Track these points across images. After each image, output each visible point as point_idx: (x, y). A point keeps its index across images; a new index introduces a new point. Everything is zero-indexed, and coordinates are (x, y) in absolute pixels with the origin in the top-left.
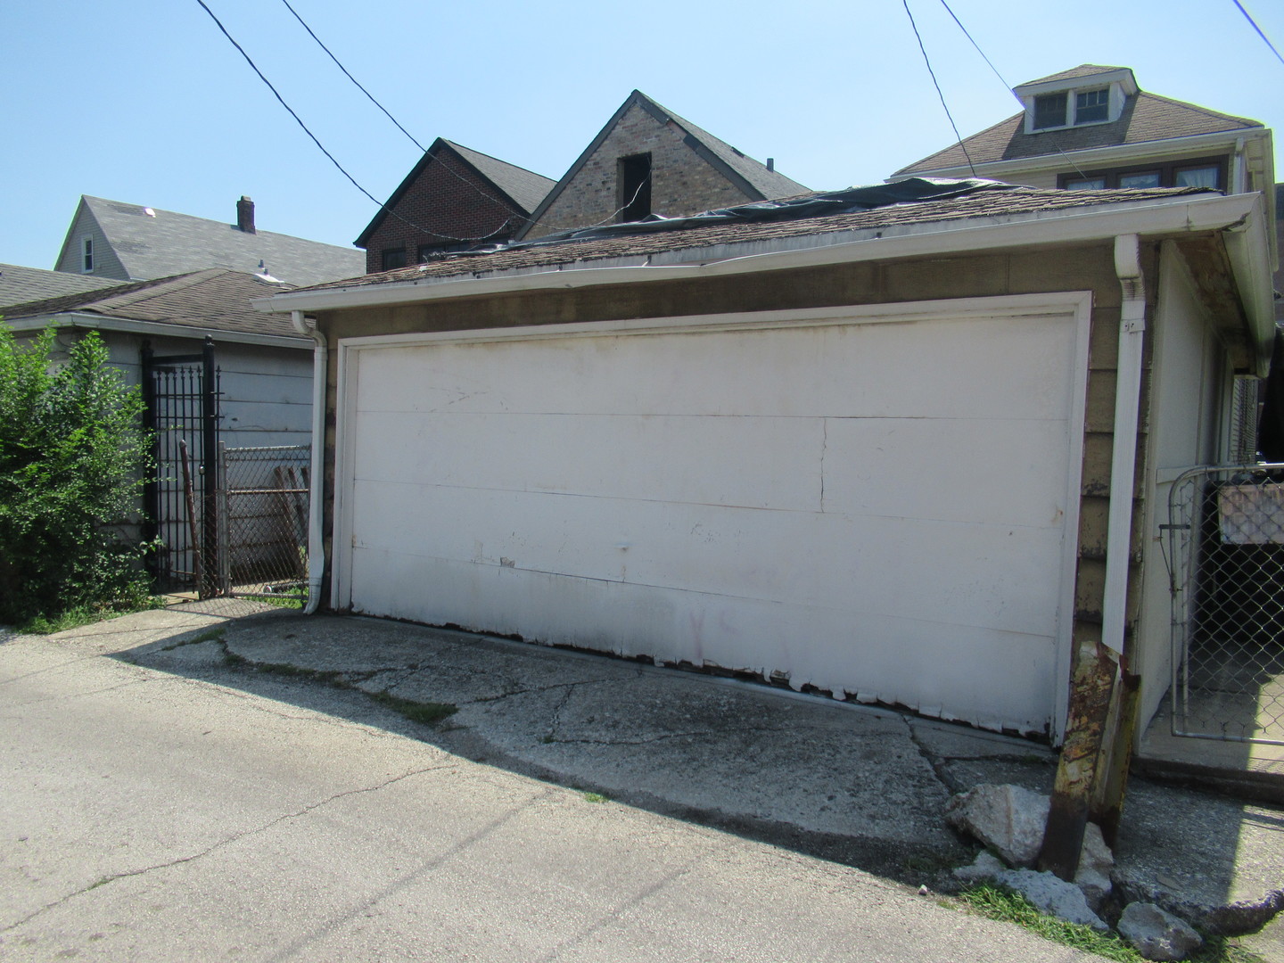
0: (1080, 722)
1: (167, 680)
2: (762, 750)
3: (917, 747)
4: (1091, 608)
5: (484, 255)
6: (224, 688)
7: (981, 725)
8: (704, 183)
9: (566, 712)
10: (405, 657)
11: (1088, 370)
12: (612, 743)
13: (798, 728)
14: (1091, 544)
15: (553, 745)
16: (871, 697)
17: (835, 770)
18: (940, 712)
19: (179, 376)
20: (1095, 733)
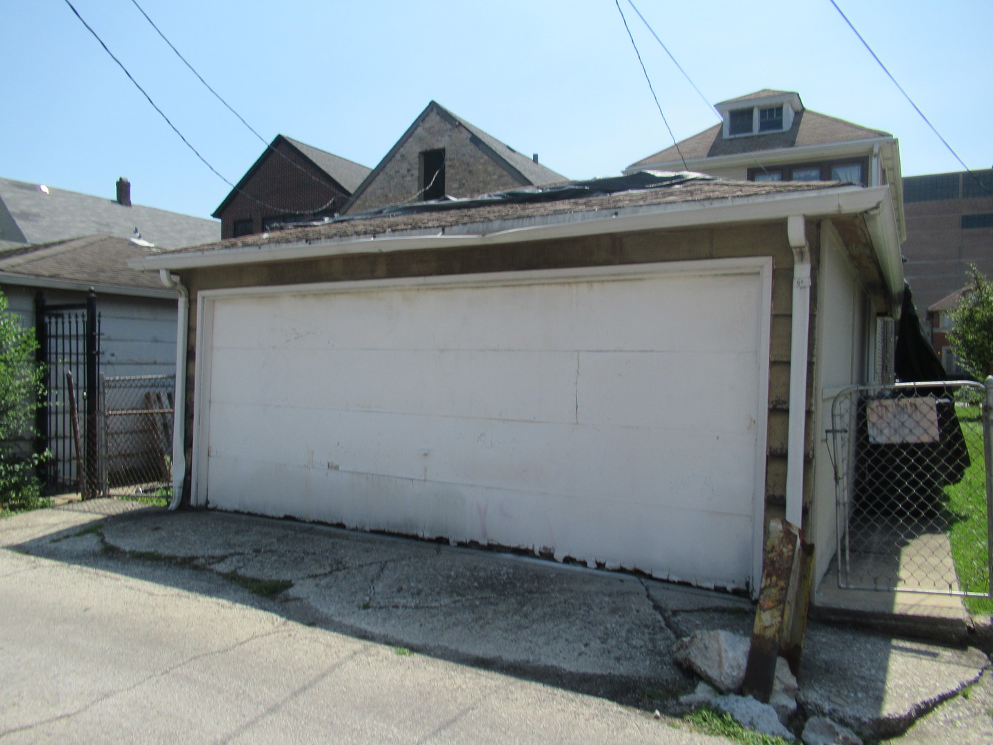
0: (771, 580)
1: (53, 566)
2: (533, 609)
3: (651, 603)
4: (778, 493)
5: (314, 226)
6: (101, 572)
7: (699, 584)
8: (486, 171)
9: (381, 584)
10: (250, 544)
11: (771, 314)
12: (417, 607)
13: (561, 591)
14: (777, 445)
15: (370, 610)
16: (616, 565)
17: (590, 623)
18: (668, 576)
19: (66, 320)
20: (782, 589)
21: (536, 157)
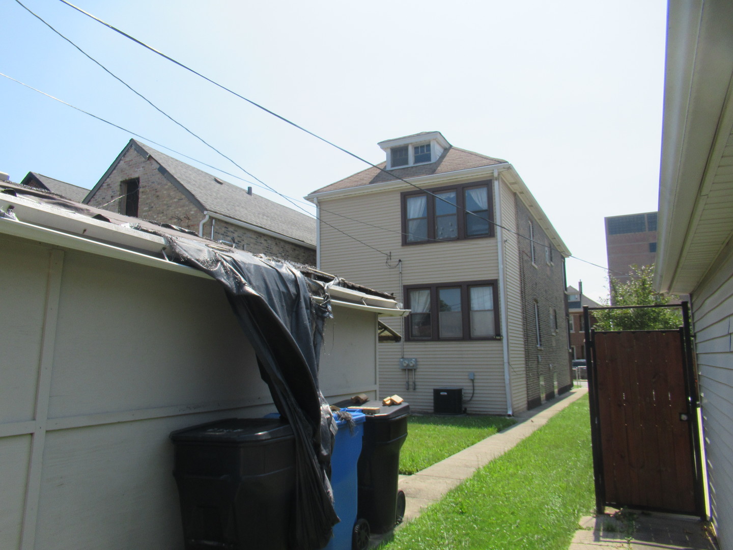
8: (169, 196)
21: (250, 189)
